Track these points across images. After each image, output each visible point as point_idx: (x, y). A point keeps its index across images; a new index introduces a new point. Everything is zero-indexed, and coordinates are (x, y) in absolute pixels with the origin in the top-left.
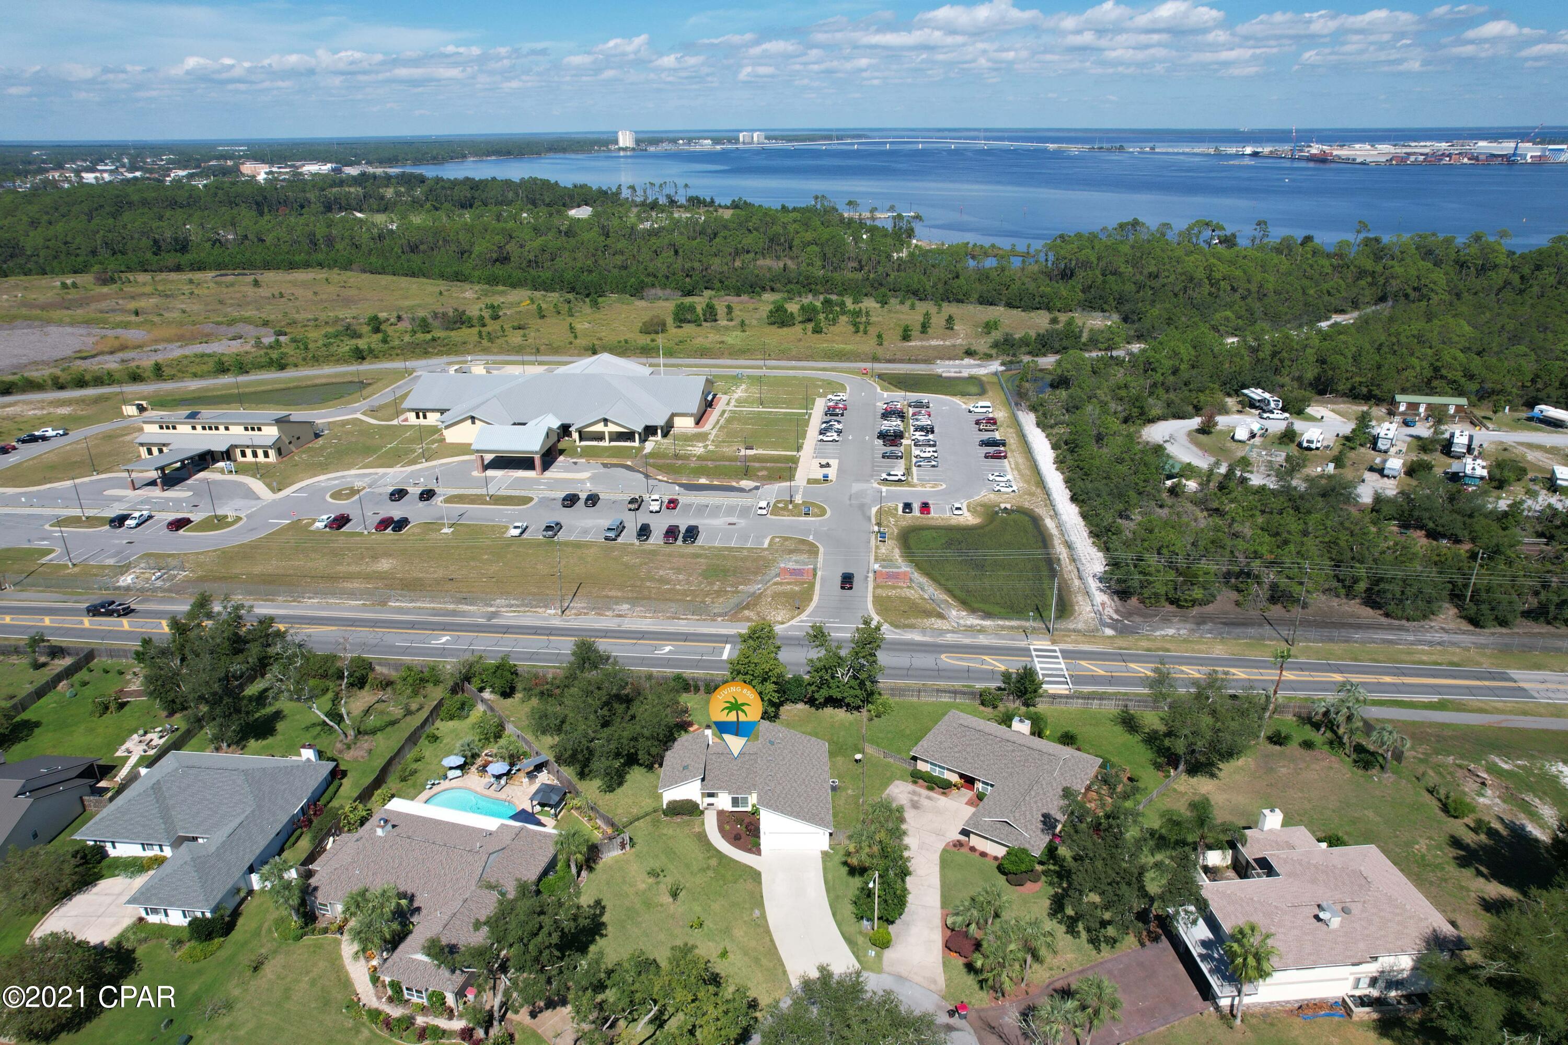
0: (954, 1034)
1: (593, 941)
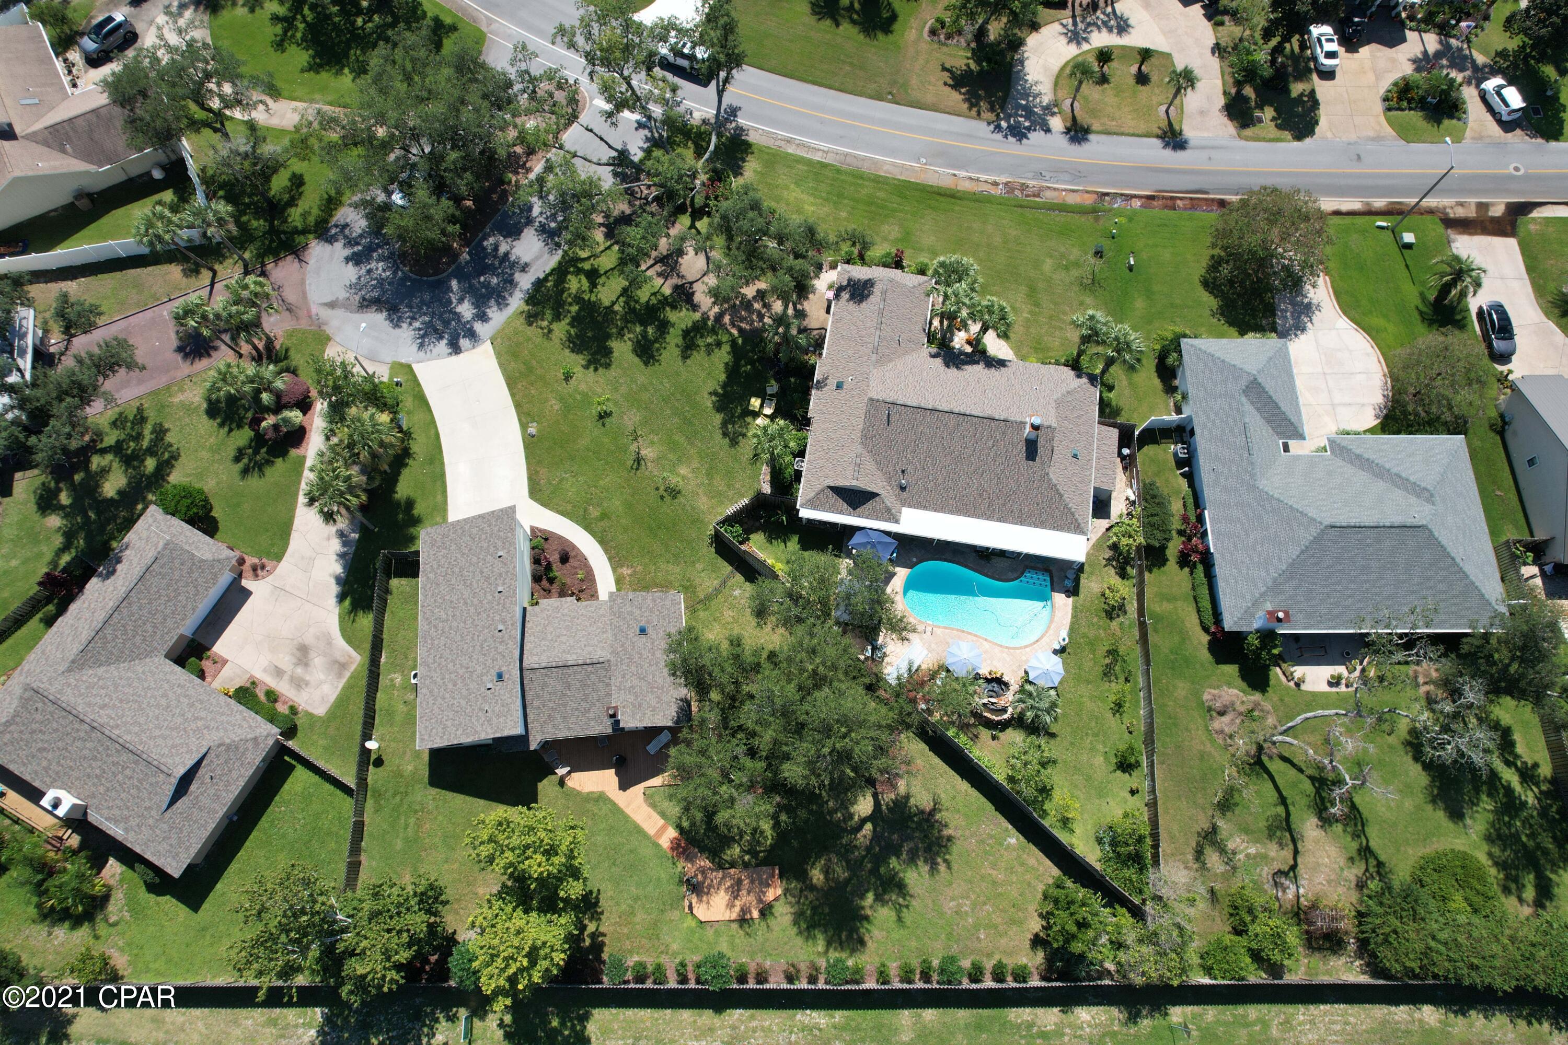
0: (328, 299)
1: (724, 386)
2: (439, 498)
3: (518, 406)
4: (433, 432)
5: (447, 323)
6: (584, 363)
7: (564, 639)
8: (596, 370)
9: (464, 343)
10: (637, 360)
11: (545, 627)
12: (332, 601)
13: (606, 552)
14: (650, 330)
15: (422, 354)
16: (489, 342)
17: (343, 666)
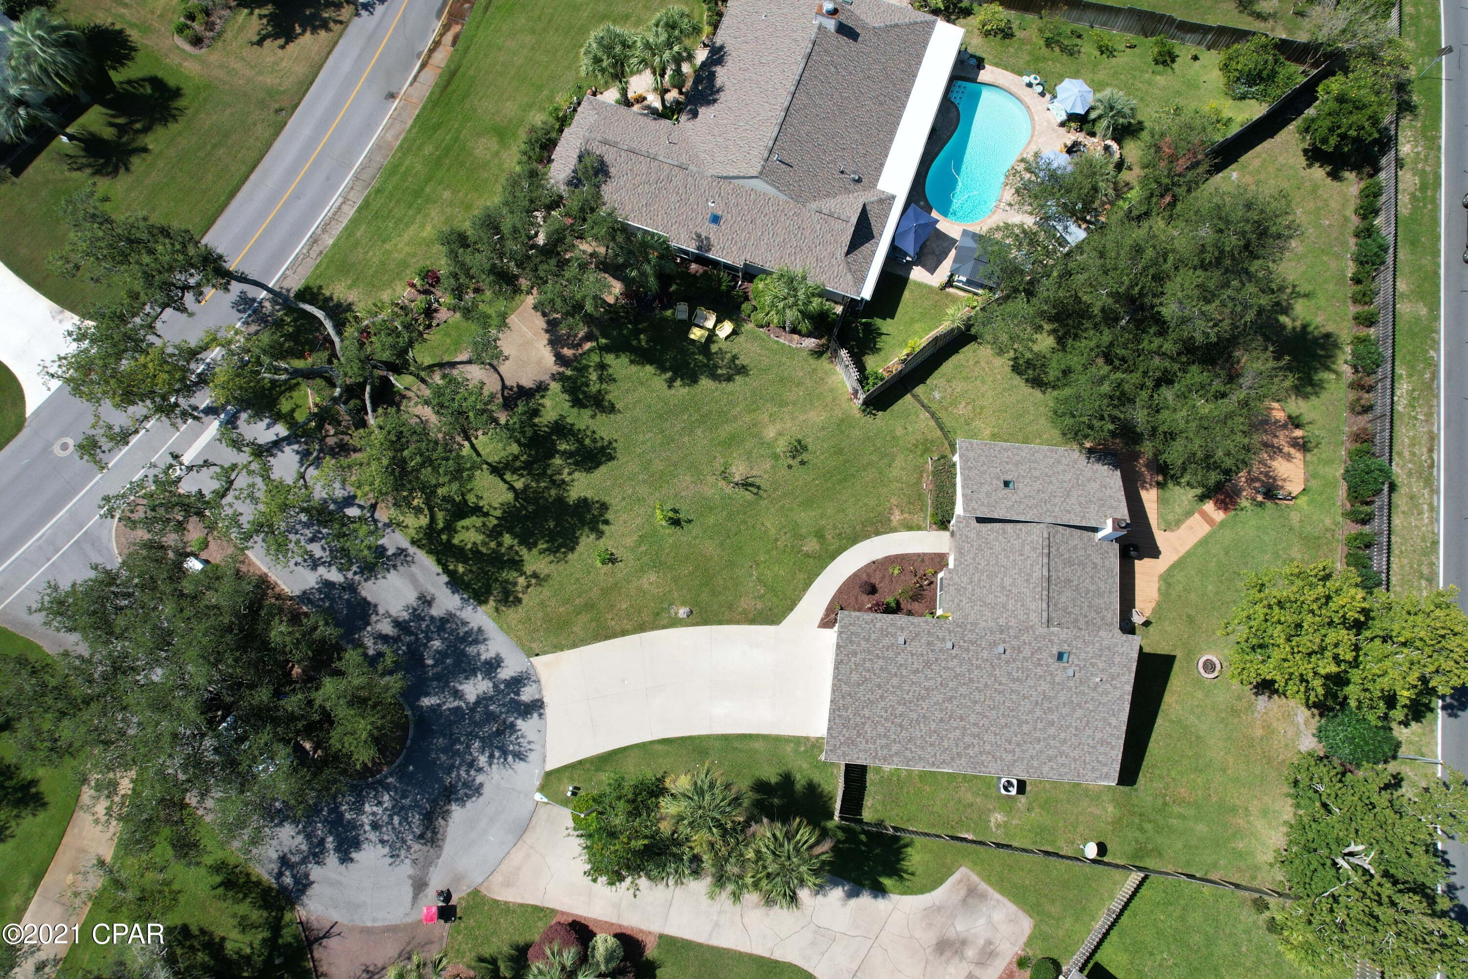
0: (407, 891)
1: (663, 369)
2: (757, 745)
3: (641, 628)
4: (659, 747)
5: (490, 717)
6: (593, 537)
7: (1008, 582)
8: (607, 522)
9: (527, 695)
10: (603, 469)
11: (985, 604)
12: (881, 905)
13: (867, 537)
14: (563, 446)
15: (532, 757)
16: (535, 660)
17: (972, 892)
